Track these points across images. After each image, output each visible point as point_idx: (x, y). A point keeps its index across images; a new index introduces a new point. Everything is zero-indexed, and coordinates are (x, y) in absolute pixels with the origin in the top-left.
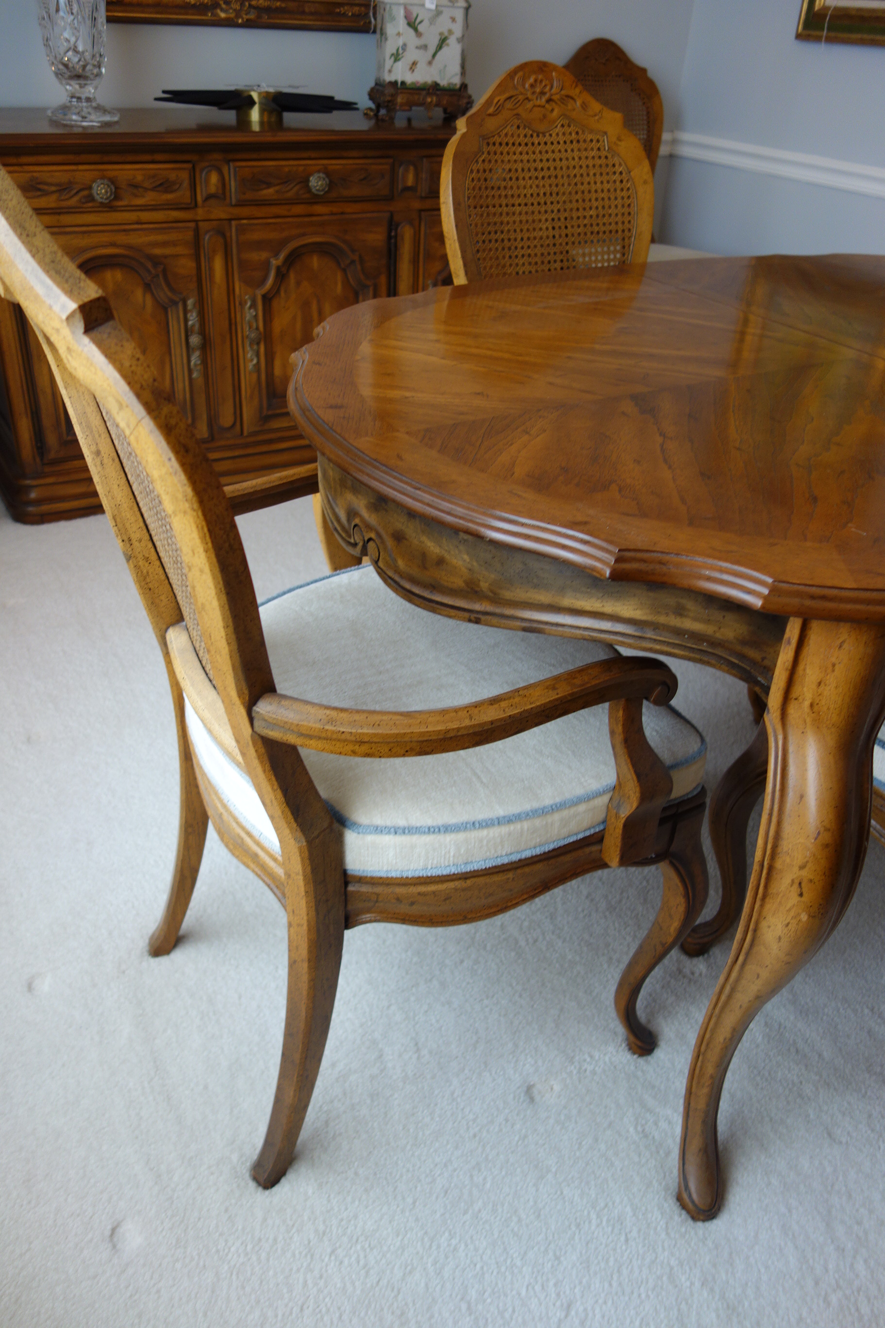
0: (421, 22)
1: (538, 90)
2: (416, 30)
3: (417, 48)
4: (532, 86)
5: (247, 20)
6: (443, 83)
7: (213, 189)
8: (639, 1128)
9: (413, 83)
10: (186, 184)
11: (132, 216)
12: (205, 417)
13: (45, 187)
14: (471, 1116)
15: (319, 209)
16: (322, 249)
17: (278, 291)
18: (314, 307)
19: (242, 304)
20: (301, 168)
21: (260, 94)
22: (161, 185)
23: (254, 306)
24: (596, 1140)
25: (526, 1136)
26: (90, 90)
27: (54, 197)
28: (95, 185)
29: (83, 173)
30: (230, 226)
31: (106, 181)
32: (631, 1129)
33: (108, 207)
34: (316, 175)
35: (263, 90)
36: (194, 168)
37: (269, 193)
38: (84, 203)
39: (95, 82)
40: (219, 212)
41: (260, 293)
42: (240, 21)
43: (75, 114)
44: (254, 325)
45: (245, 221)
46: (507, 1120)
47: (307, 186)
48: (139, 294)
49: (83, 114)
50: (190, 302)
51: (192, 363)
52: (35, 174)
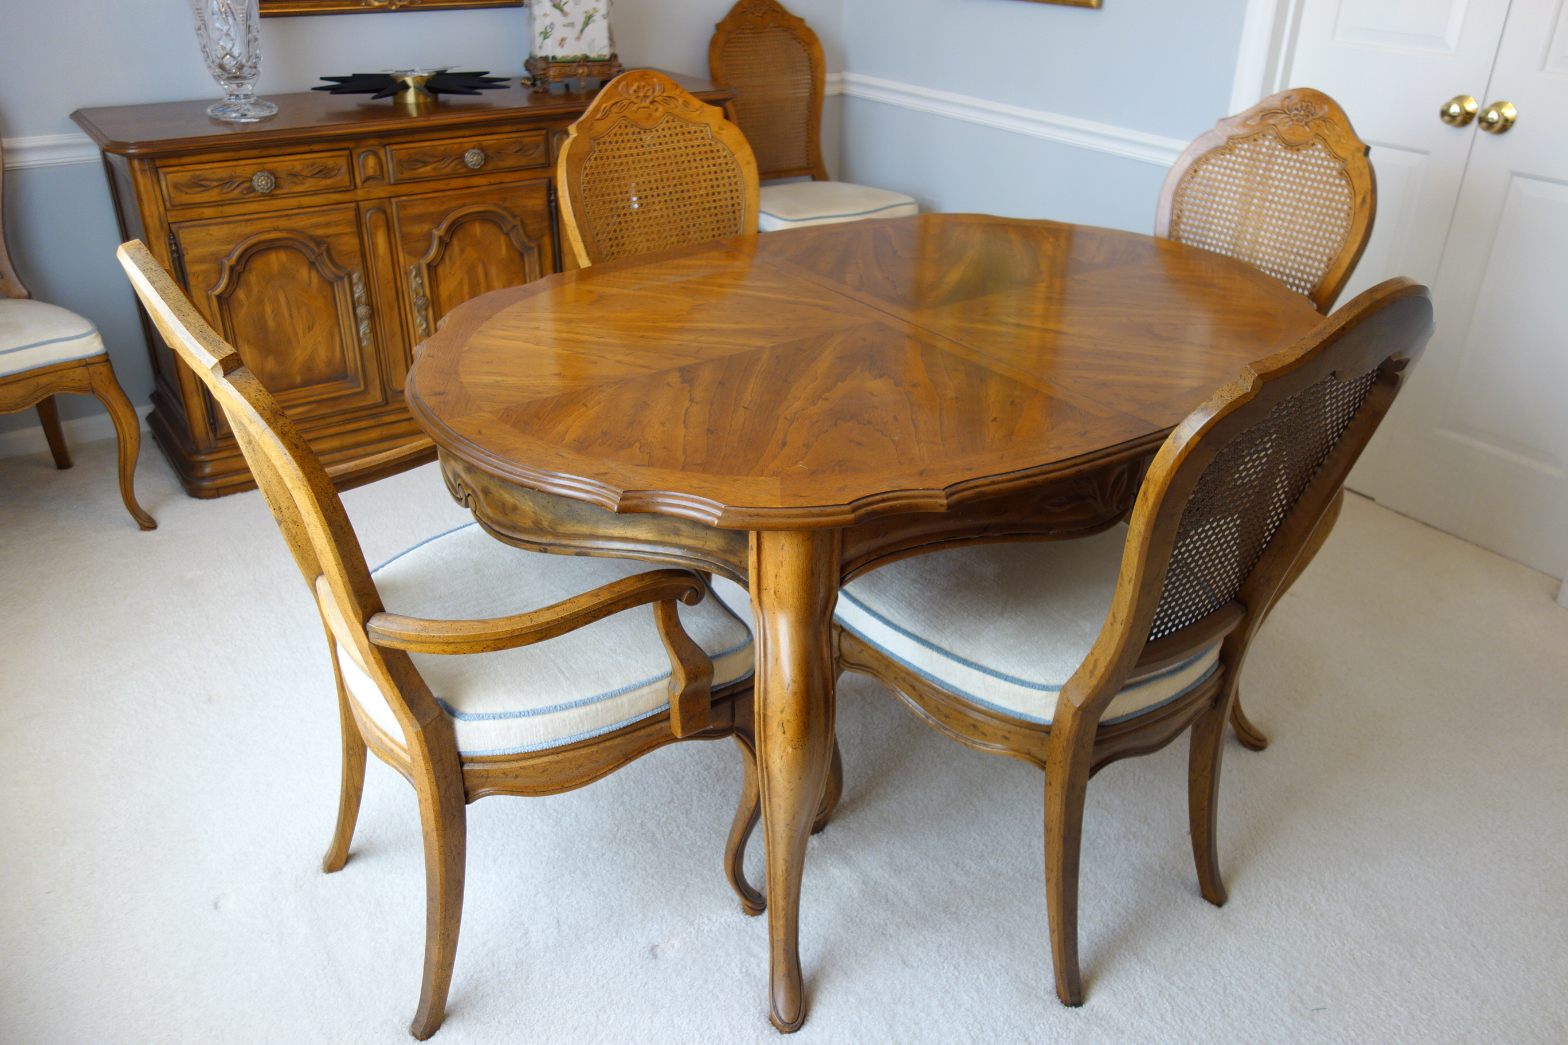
0: (566, 3)
1: (641, 94)
2: (561, 10)
3: (564, 26)
4: (635, 91)
5: (401, 6)
6: (593, 55)
7: (370, 172)
8: (744, 970)
9: (563, 57)
10: (344, 169)
11: (294, 202)
12: (377, 382)
13: (208, 183)
14: (601, 972)
15: (476, 181)
16: (484, 217)
17: (443, 258)
18: (480, 270)
19: (407, 274)
20: (456, 146)
21: (414, 78)
22: (320, 171)
23: (419, 274)
24: (706, 981)
25: (646, 983)
26: (248, 88)
27: (216, 191)
28: (255, 178)
29: (244, 168)
30: (391, 203)
31: (266, 173)
32: (737, 971)
33: (270, 195)
34: (471, 151)
35: (416, 74)
36: (351, 154)
37: (426, 170)
38: (245, 194)
39: (252, 81)
40: (379, 191)
41: (424, 262)
42: (394, 8)
43: (235, 112)
44: (421, 293)
45: (404, 198)
46: (631, 973)
47: (463, 161)
48: (304, 272)
49: (242, 111)
50: (355, 276)
51: (361, 332)
52: (197, 173)
